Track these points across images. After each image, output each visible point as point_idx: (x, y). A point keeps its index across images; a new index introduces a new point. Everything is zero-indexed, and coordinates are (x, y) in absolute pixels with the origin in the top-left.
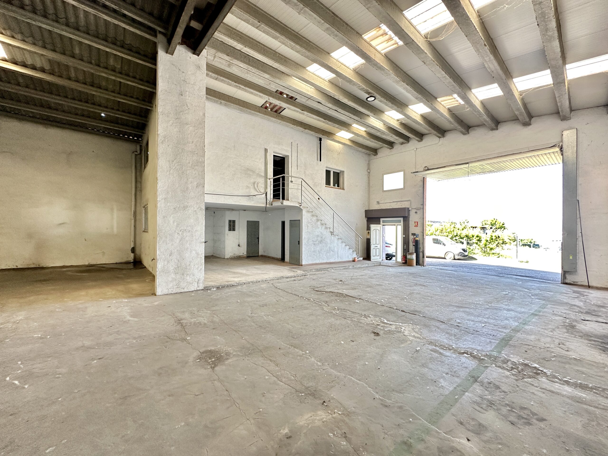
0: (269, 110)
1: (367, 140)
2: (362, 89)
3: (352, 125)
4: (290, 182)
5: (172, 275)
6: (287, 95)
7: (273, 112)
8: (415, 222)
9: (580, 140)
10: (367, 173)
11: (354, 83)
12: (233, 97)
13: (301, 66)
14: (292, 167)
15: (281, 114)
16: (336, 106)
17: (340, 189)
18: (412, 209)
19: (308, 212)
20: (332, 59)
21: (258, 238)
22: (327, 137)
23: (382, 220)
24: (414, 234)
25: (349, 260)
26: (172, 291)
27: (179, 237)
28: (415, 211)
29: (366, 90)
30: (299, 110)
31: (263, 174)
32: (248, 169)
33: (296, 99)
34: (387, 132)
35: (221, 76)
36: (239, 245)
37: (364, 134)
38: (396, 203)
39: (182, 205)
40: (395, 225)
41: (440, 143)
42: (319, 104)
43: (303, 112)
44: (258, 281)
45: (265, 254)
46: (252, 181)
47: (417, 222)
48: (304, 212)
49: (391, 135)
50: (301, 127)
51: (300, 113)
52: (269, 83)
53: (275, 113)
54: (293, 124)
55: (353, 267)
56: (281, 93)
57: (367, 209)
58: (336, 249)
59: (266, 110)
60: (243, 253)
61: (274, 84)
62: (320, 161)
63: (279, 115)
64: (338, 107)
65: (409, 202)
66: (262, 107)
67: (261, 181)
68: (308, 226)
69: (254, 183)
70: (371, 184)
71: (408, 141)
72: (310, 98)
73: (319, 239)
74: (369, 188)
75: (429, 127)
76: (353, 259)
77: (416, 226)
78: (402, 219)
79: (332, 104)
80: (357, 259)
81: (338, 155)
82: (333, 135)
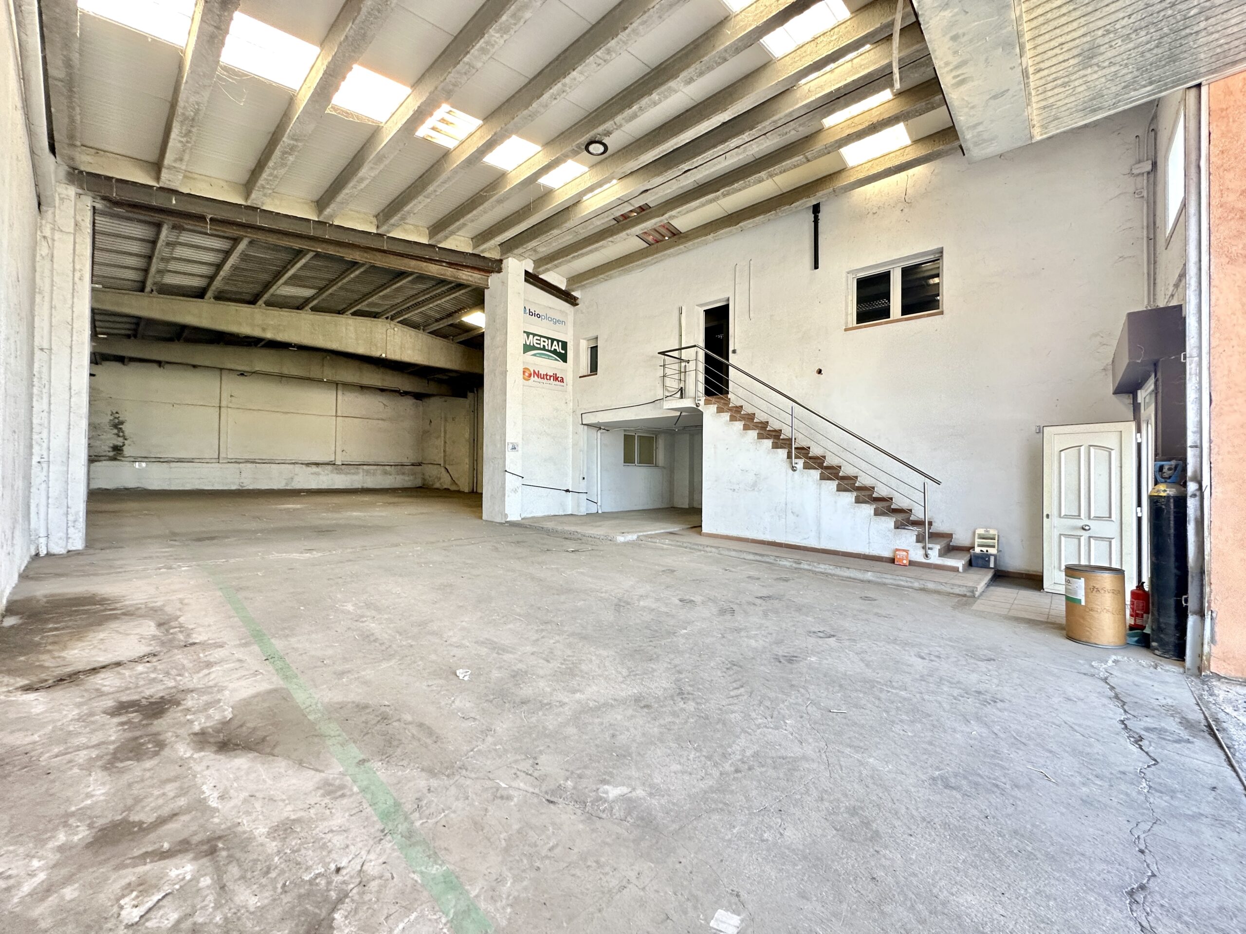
0: (665, 239)
3: (826, 127)
5: (490, 502)
6: (632, 212)
12: (612, 261)
14: (735, 319)
15: (682, 231)
23: (1141, 396)
25: (875, 554)
26: (491, 518)
33: (647, 204)
48: (707, 418)
52: (573, 233)
56: (625, 216)
58: (810, 511)
62: (819, 267)
63: (684, 234)
66: (651, 242)
68: (716, 448)
73: (750, 478)
78: (1151, 384)
80: (907, 557)
81: (906, 210)
82: (844, 174)
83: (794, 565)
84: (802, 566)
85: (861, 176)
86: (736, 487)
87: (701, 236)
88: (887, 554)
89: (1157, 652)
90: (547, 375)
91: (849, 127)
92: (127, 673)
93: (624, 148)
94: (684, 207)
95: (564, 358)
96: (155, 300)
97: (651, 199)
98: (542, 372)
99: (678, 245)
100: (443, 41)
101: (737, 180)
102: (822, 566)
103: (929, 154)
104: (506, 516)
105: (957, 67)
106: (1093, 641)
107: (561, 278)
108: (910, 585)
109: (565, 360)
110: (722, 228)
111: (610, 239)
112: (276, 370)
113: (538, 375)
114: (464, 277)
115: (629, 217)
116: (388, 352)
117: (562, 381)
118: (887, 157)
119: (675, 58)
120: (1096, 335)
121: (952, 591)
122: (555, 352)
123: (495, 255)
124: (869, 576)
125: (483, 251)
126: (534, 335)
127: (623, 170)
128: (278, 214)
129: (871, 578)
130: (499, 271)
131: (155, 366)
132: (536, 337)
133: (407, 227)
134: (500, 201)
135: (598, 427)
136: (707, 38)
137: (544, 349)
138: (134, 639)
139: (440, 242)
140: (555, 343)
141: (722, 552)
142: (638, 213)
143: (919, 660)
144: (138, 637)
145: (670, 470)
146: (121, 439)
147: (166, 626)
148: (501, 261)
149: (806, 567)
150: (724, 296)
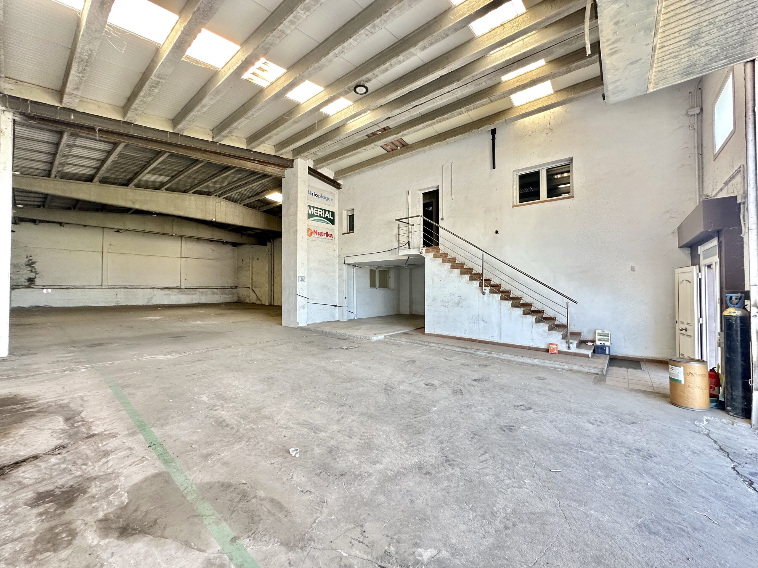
0: (398, 148)
5: (287, 315)
6: (379, 131)
12: (364, 162)
14: (443, 199)
15: (409, 144)
16: (404, 105)
18: (745, 197)
23: (700, 249)
25: (536, 346)
26: (287, 325)
33: (388, 127)
48: (427, 261)
52: (341, 144)
53: (405, 147)
58: (494, 320)
59: (396, 151)
62: (495, 167)
66: (388, 151)
68: (433, 280)
73: (456, 299)
78: (717, 242)
80: (557, 348)
81: (549, 134)
82: (511, 111)
83: (488, 355)
84: (492, 355)
85: (523, 112)
86: (447, 304)
87: (422, 147)
88: (544, 346)
89: (731, 413)
90: (322, 233)
91: (517, 81)
92: (43, 465)
93: (377, 90)
94: (412, 129)
95: (332, 222)
96: (58, 182)
97: (391, 124)
98: (319, 231)
99: (407, 152)
100: (264, 15)
101: (447, 113)
102: (506, 355)
103: (565, 100)
104: (298, 323)
105: (614, 43)
106: (689, 406)
107: (331, 172)
108: (562, 367)
109: (333, 224)
110: (434, 142)
111: (364, 148)
112: (141, 228)
113: (317, 233)
114: (269, 170)
115: (376, 134)
116: (217, 217)
117: (332, 236)
118: (539, 101)
119: (416, 32)
120: (667, 212)
121: (589, 371)
122: (327, 218)
123: (289, 156)
124: (536, 361)
125: (282, 154)
126: (314, 207)
127: (376, 105)
128: (146, 127)
129: (539, 363)
130: (292, 167)
131: (58, 226)
132: (315, 209)
133: (233, 137)
134: (295, 122)
135: (354, 265)
136: (437, 21)
137: (320, 216)
138: (47, 433)
139: (254, 148)
140: (327, 212)
141: (440, 346)
142: (382, 132)
143: (591, 425)
144: (51, 431)
145: (398, 291)
146: (33, 274)
147: (71, 421)
148: (293, 160)
149: (495, 356)
150: (436, 184)
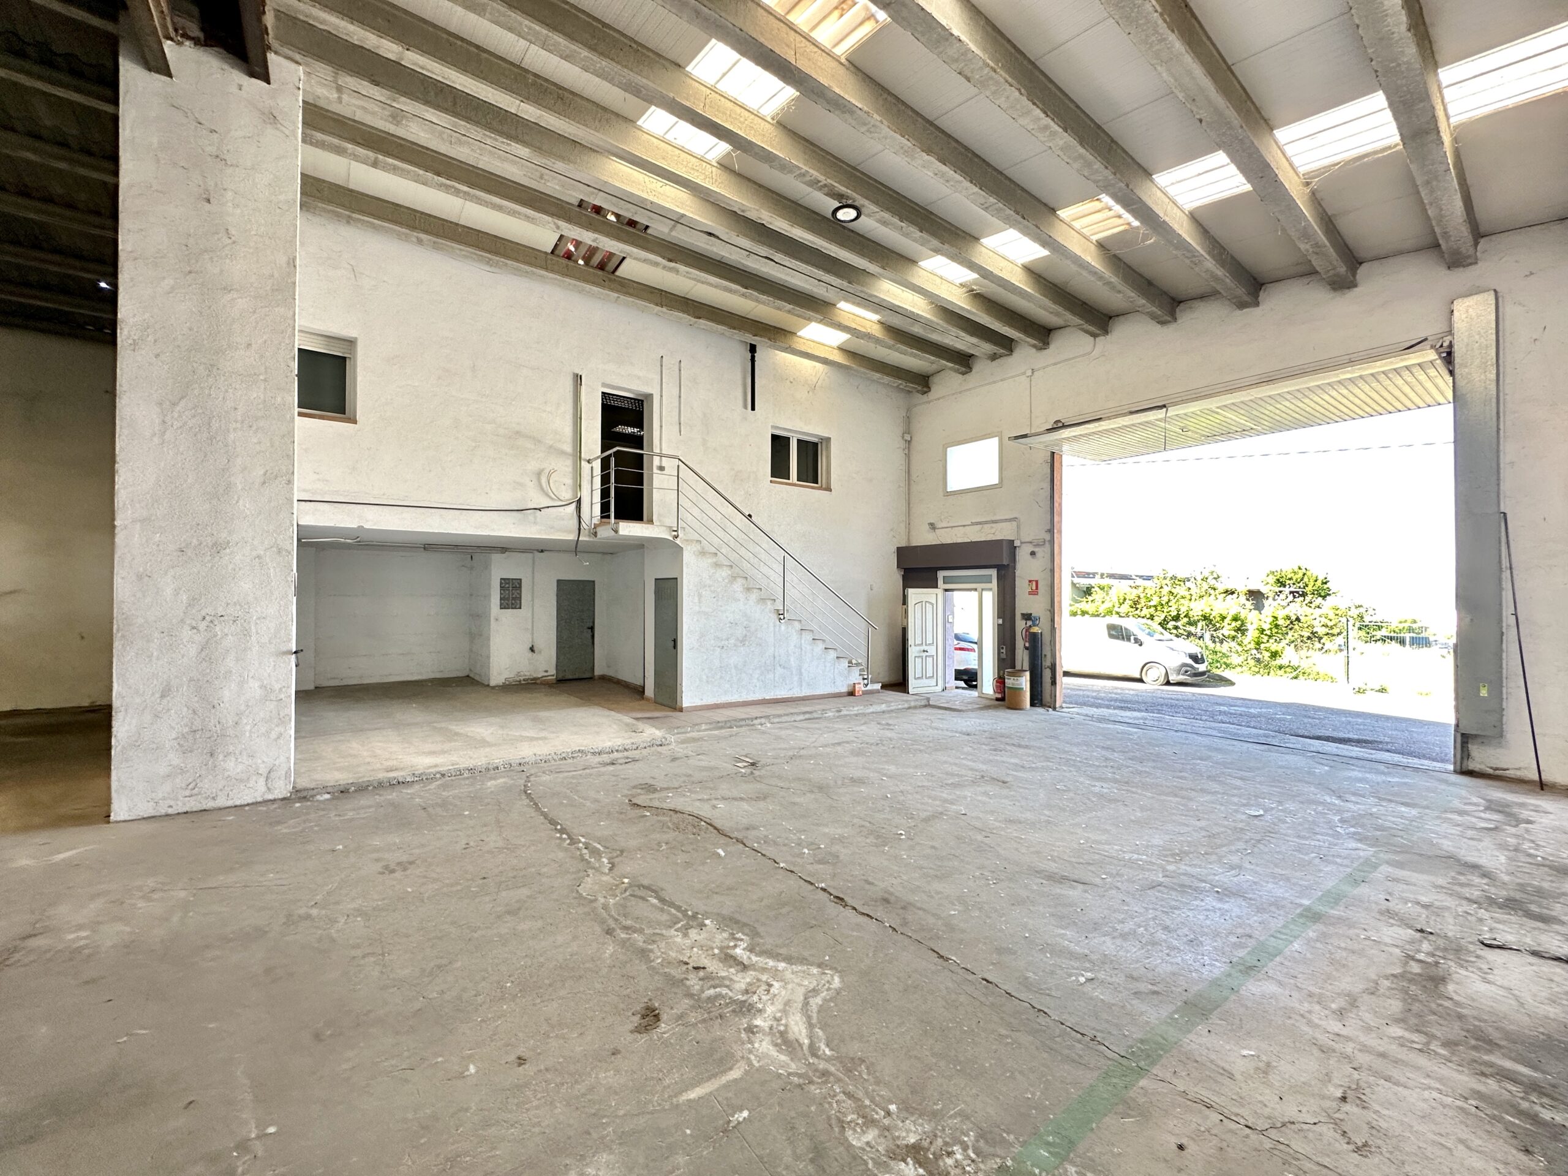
0: (581, 262)
1: (890, 348)
2: (814, 183)
3: (838, 306)
4: (655, 470)
5: (171, 756)
6: (617, 216)
7: (591, 270)
8: (1030, 581)
9: (1507, 325)
10: (902, 444)
11: (784, 167)
12: (457, 224)
13: (617, 115)
14: (661, 426)
15: (617, 273)
16: (763, 243)
17: (821, 488)
18: (1022, 543)
19: (703, 553)
20: (694, 82)
21: (592, 629)
22: (770, 339)
23: (941, 574)
24: (1027, 617)
25: (837, 691)
26: (171, 807)
27: (198, 638)
28: (1031, 548)
29: (825, 185)
30: (659, 259)
31: (568, 448)
32: (518, 432)
33: (647, 227)
34: (941, 322)
35: (388, 154)
36: (532, 649)
37: (876, 331)
38: (979, 527)
39: (209, 541)
40: (976, 590)
41: (1096, 353)
42: (712, 238)
43: (672, 264)
44: (490, 767)
45: (611, 673)
46: (533, 465)
47: (1037, 582)
48: (688, 556)
49: (955, 331)
50: (684, 312)
51: (664, 267)
52: (538, 174)
53: (600, 273)
54: (657, 305)
55: (837, 714)
56: (598, 210)
57: (903, 544)
58: (793, 662)
59: (571, 263)
60: (546, 671)
61: (555, 178)
62: (753, 409)
63: (612, 277)
64: (770, 246)
65: (1014, 524)
66: (557, 252)
67: (563, 468)
68: (700, 596)
69: (539, 474)
70: (914, 477)
71: (1011, 351)
72: (678, 220)
73: (740, 632)
74: (909, 484)
75: (1055, 303)
76: (851, 689)
77: (1034, 593)
78: (993, 573)
79: (753, 239)
80: (860, 688)
81: (811, 393)
82: (790, 337)
86: (725, 644)
88: (844, 689)
142: (618, 222)
150: (646, 391)
